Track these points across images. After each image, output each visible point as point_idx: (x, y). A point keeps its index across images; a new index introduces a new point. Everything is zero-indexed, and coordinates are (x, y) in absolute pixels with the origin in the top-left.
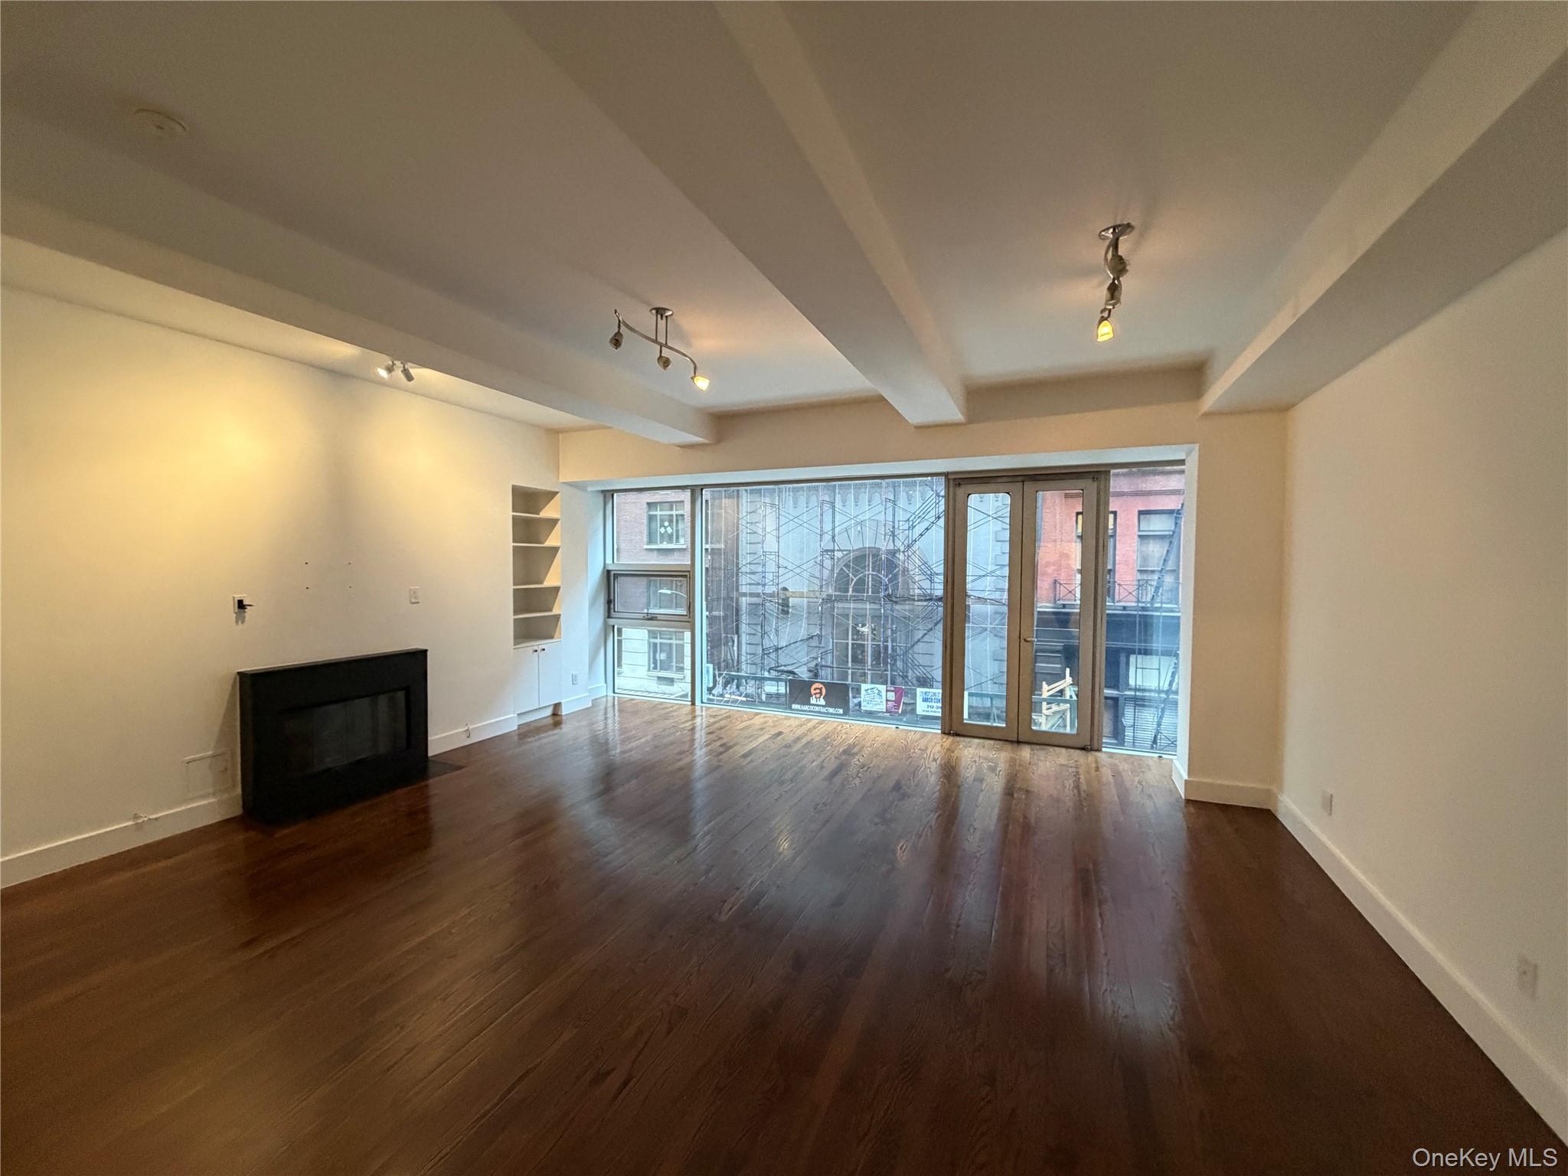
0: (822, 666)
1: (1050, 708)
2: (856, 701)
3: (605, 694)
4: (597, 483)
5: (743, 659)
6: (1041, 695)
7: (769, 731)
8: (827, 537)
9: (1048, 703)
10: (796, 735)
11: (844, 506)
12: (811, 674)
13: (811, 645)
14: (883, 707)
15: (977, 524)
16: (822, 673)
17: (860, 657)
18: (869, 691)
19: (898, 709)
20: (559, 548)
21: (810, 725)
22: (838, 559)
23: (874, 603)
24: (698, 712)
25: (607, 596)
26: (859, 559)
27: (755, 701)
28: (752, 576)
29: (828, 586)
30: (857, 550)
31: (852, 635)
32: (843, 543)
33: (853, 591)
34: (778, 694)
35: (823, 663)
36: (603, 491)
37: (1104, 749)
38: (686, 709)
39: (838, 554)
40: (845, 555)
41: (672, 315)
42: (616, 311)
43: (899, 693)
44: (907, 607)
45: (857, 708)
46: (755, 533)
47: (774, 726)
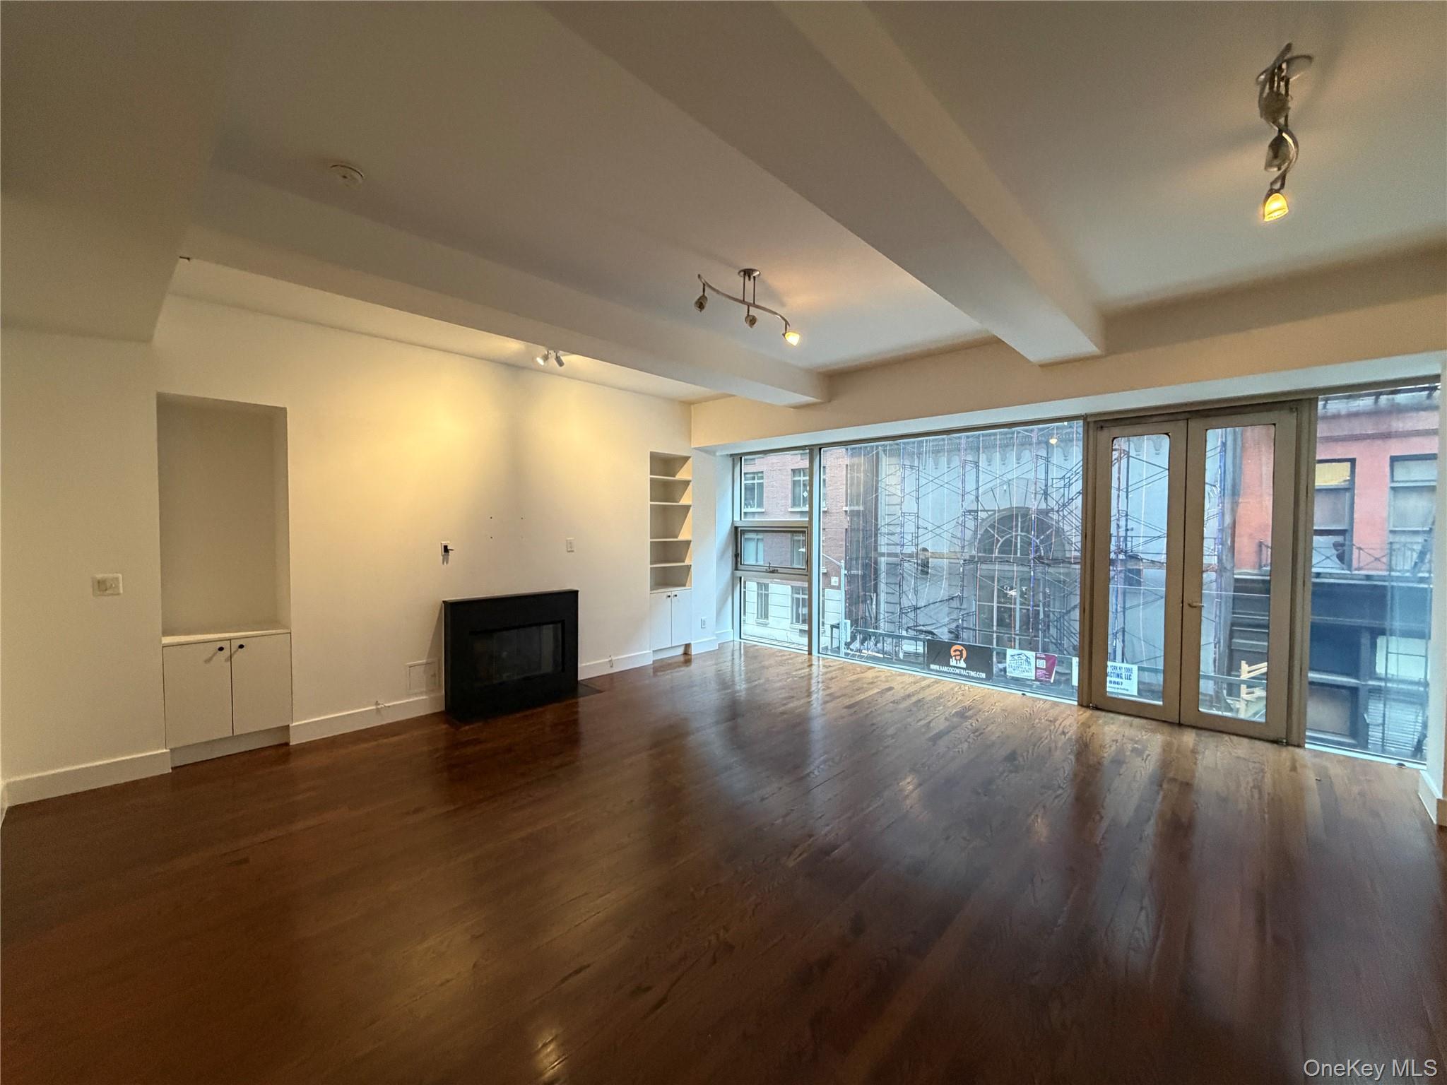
0: (963, 628)
1: (1253, 693)
2: (1001, 666)
3: (732, 639)
4: (723, 447)
5: (882, 616)
6: (1239, 676)
7: (880, 685)
8: (971, 497)
9: (1248, 687)
10: (907, 692)
11: (989, 465)
12: (952, 635)
13: (952, 606)
14: (1032, 675)
15: (1150, 480)
16: (965, 635)
17: (1007, 621)
18: (1016, 657)
19: (1050, 677)
20: (690, 506)
21: (924, 683)
22: (983, 519)
23: (1022, 565)
24: (815, 662)
25: (734, 551)
26: (1007, 519)
27: (892, 659)
28: (889, 537)
29: (971, 547)
30: (1004, 510)
31: (998, 597)
32: (988, 503)
33: (999, 552)
34: (916, 653)
35: (965, 626)
36: (731, 455)
37: (1307, 746)
38: (802, 658)
39: (982, 515)
40: (990, 516)
41: (759, 275)
42: (699, 276)
43: (1051, 663)
44: (1062, 570)
45: (1003, 673)
46: (895, 494)
47: (887, 681)
